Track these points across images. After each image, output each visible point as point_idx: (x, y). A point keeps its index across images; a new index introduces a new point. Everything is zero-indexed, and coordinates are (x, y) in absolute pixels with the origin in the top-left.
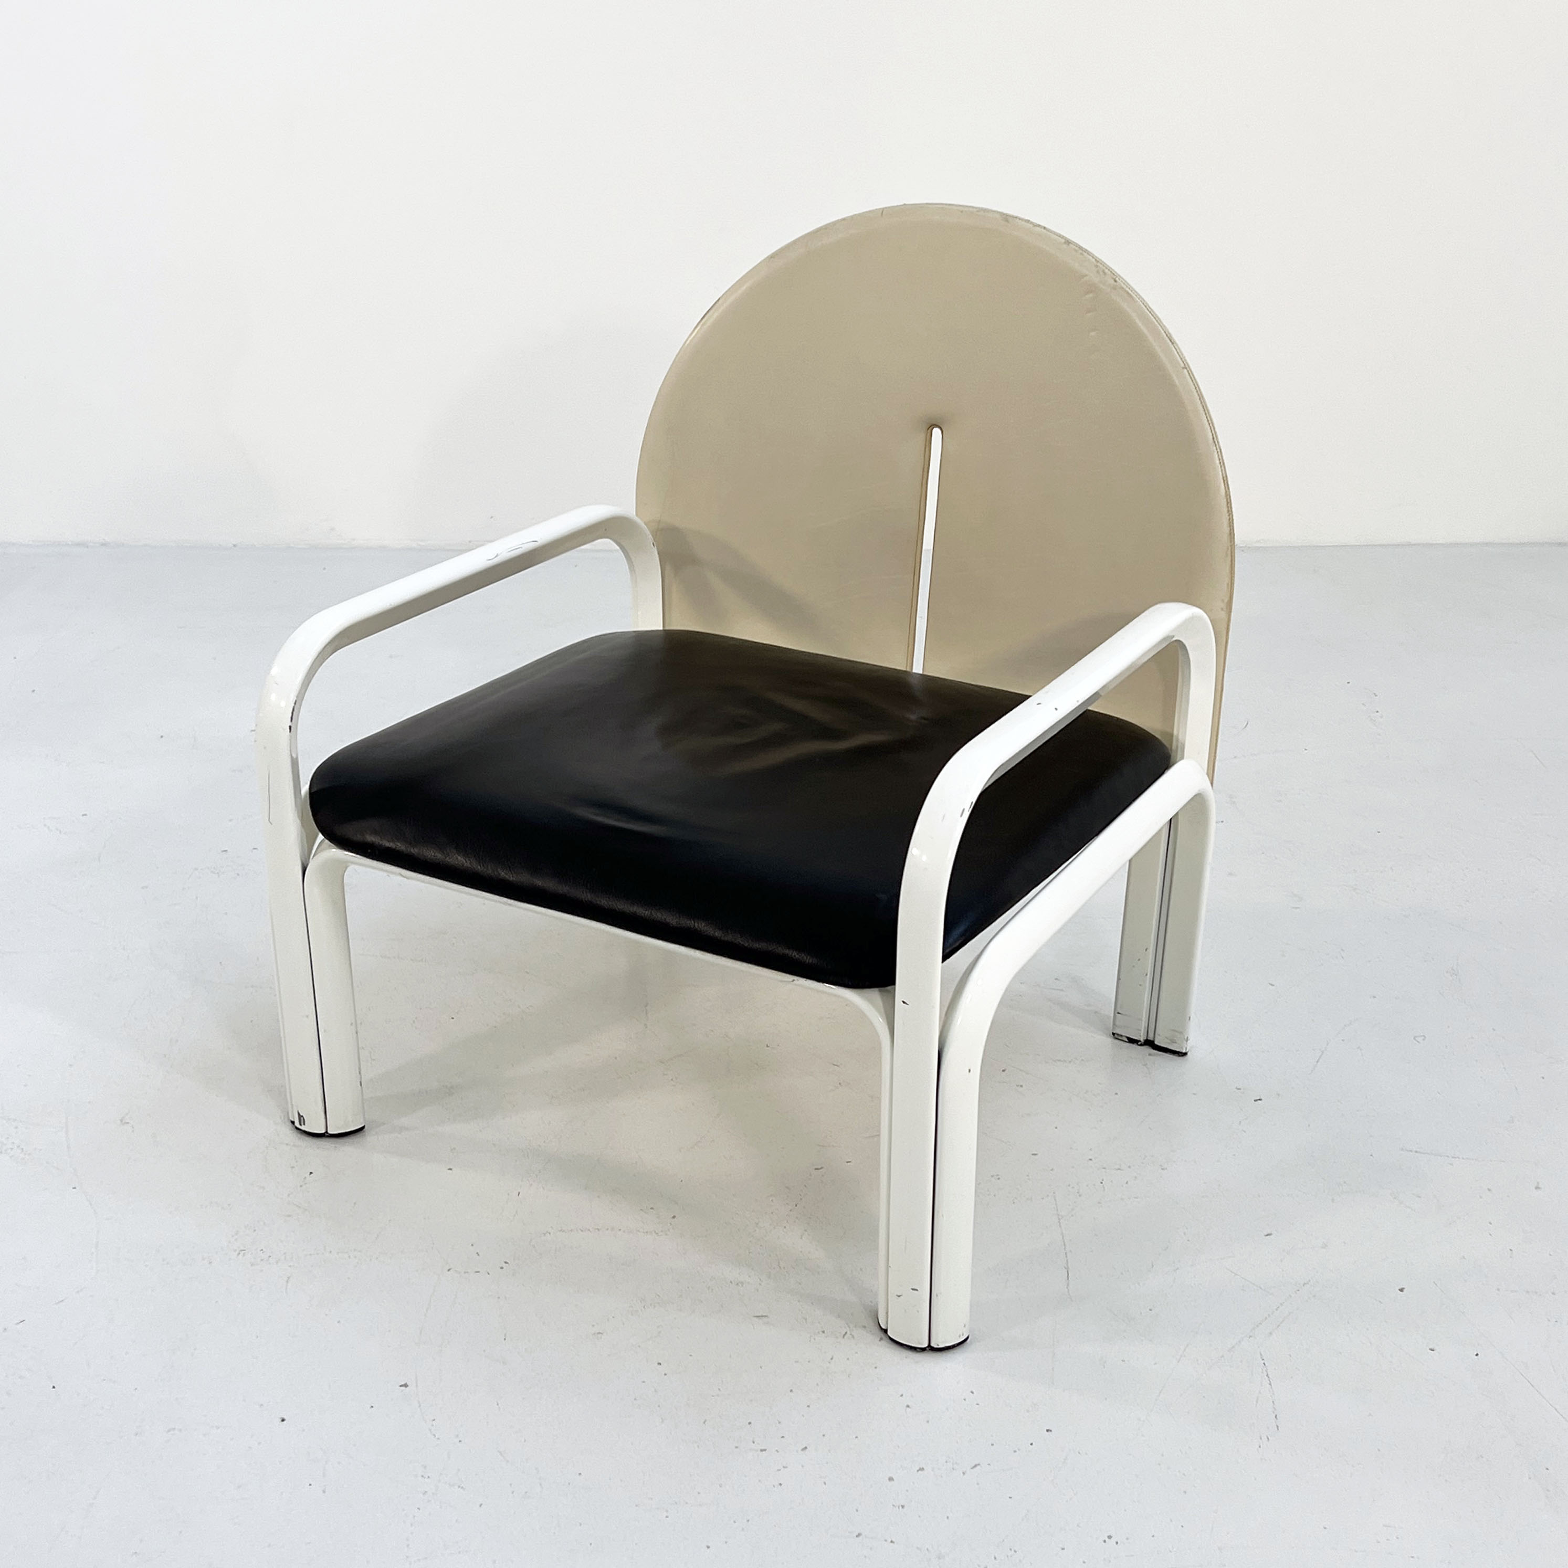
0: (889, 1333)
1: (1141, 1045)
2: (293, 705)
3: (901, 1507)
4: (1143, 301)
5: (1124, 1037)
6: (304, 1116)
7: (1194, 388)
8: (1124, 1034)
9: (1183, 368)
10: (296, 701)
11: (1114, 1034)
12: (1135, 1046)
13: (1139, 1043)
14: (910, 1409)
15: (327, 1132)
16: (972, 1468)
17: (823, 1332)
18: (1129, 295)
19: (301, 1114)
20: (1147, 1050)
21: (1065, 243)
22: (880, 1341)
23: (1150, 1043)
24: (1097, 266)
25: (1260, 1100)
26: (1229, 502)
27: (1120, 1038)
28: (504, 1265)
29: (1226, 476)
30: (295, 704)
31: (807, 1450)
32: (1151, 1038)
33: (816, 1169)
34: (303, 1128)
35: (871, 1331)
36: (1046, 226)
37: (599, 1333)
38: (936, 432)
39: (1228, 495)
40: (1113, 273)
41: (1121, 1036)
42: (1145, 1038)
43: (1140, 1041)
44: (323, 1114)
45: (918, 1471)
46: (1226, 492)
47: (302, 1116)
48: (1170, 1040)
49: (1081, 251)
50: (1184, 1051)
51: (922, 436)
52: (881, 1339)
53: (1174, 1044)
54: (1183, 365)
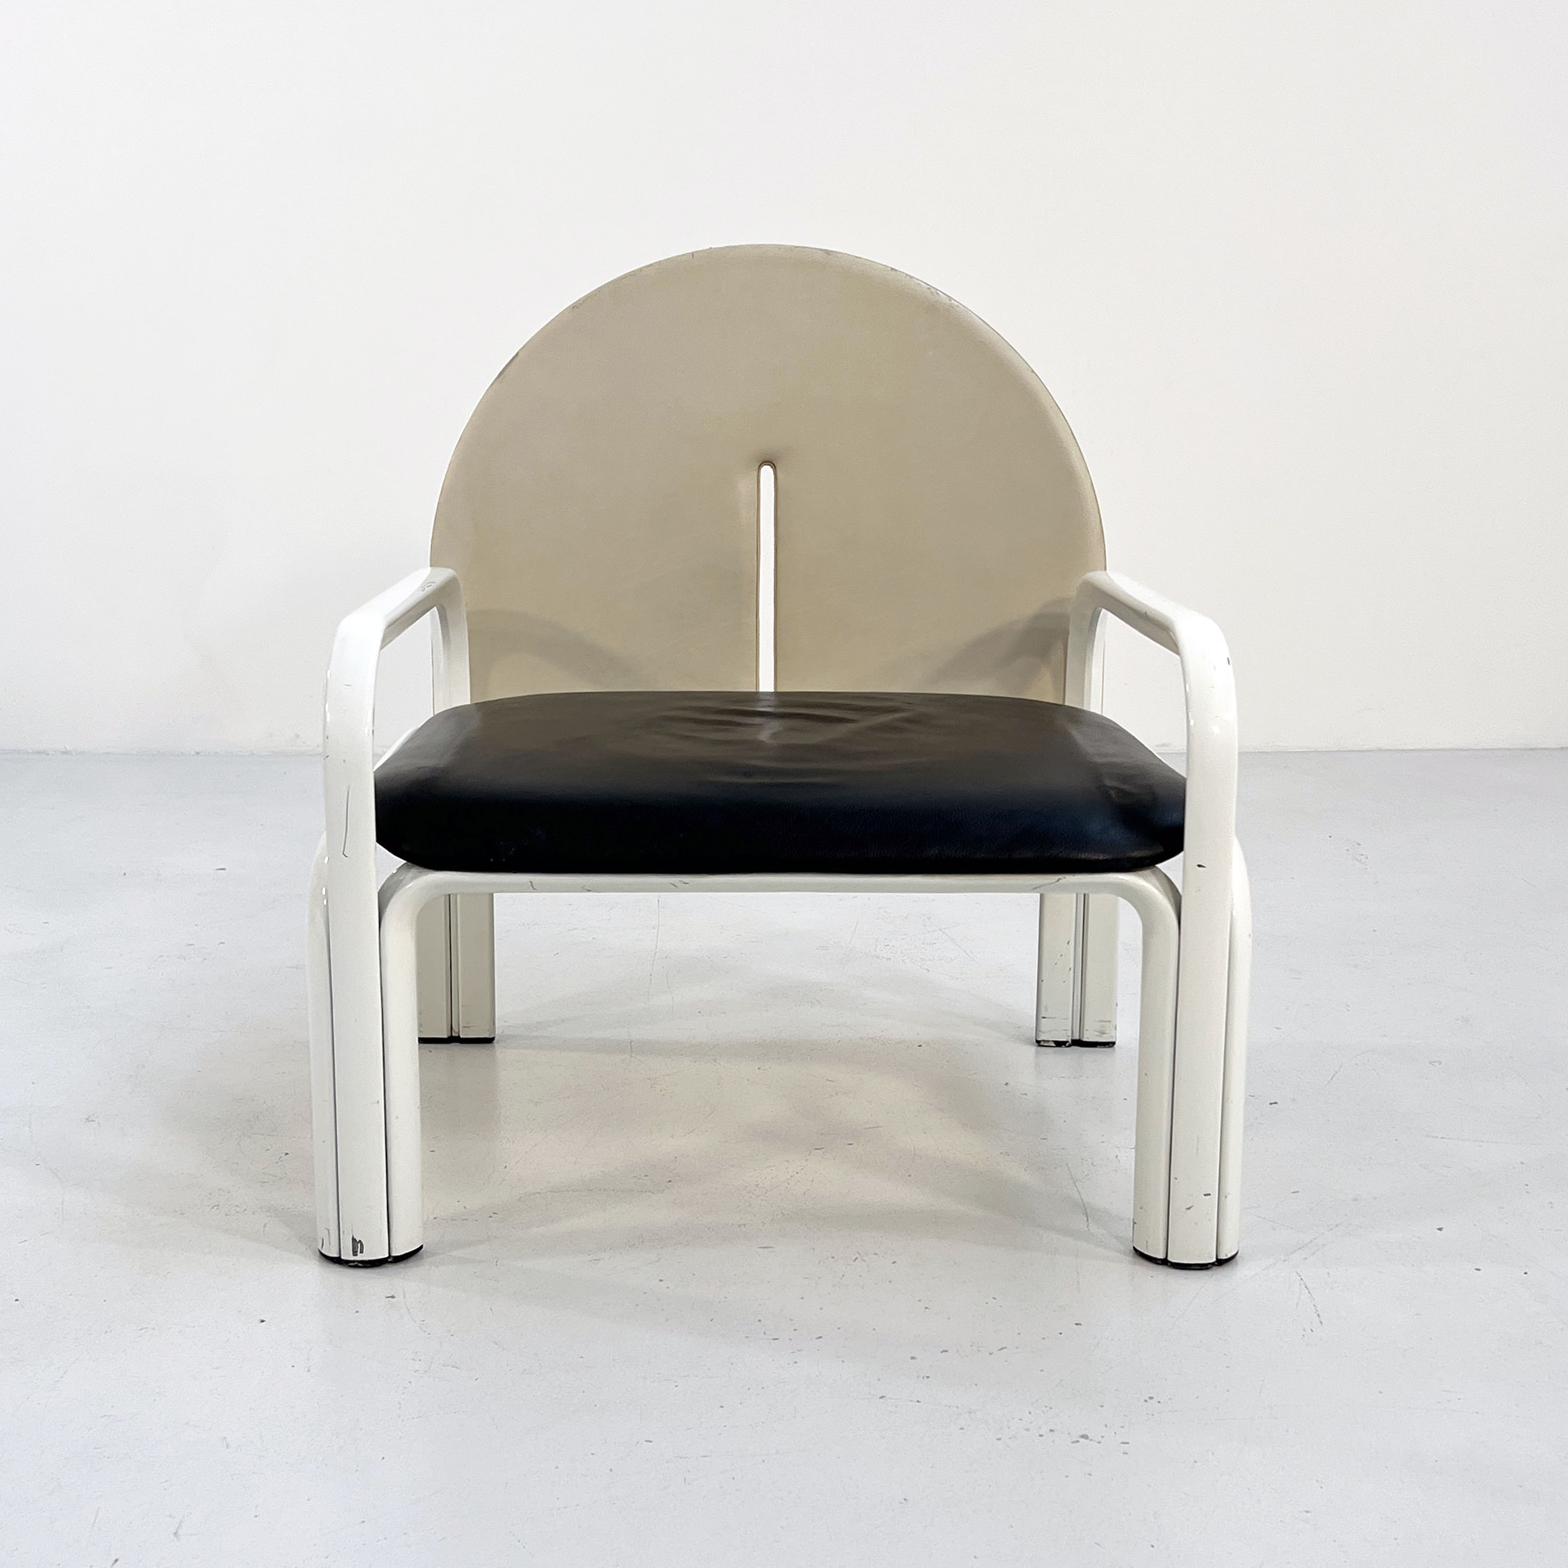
1: (1070, 1046)
5: (1051, 1042)
6: (363, 1240)
8: (1050, 1039)
11: (1038, 1042)
12: (1063, 1049)
13: (1067, 1044)
15: (390, 1254)
19: (358, 1239)
20: (1077, 1050)
23: (1077, 1042)
27: (1046, 1044)
32: (1078, 1035)
38: (766, 470)
41: (1048, 1041)
42: (1073, 1038)
43: (1067, 1042)
44: (386, 1232)
47: (360, 1242)
48: (1099, 1032)
50: (1113, 1041)
53: (1104, 1035)
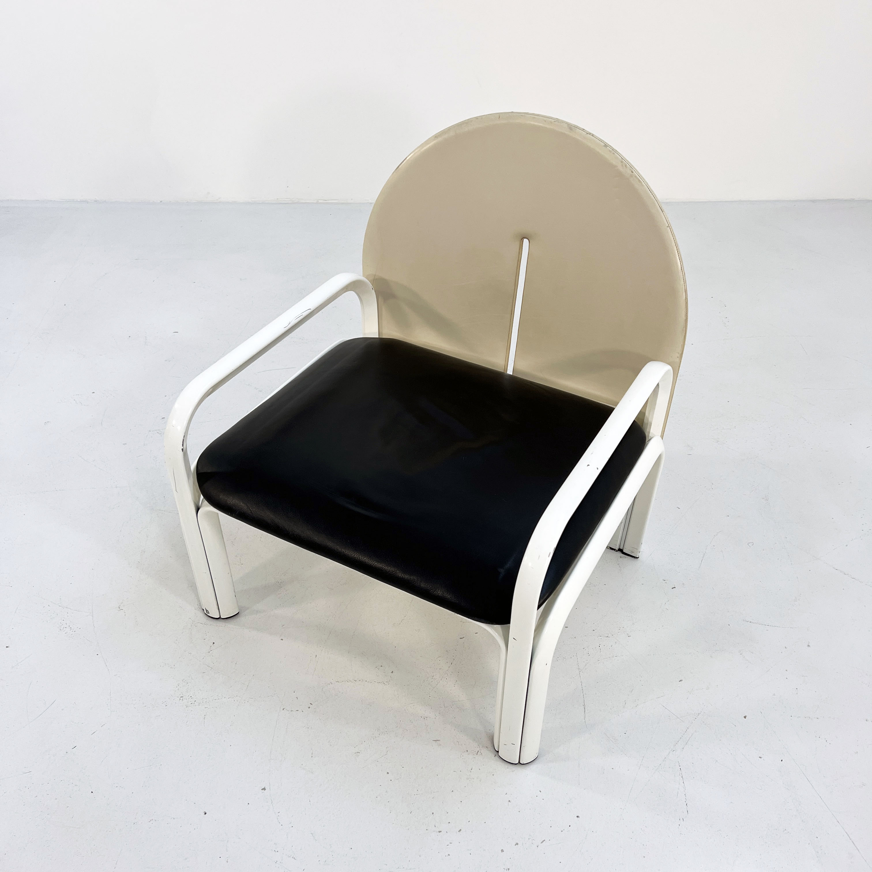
0: (500, 754)
1: (616, 551)
2: (183, 438)
3: (507, 870)
4: (647, 185)
5: (609, 547)
6: (208, 610)
7: (673, 238)
9: (668, 227)
10: (184, 436)
12: (613, 551)
13: (616, 550)
14: (510, 803)
15: (220, 617)
16: (541, 843)
17: (467, 751)
18: (640, 180)
19: (207, 609)
20: (619, 554)
21: (604, 146)
22: (495, 757)
23: (621, 550)
24: (622, 162)
25: (675, 588)
26: (687, 303)
28: (310, 706)
29: (687, 289)
30: (184, 437)
31: (461, 831)
32: (621, 548)
33: (460, 638)
34: (208, 614)
35: (490, 750)
36: (594, 133)
37: (358, 752)
38: (526, 241)
39: (686, 299)
40: (631, 167)
42: (619, 548)
44: (218, 610)
45: (515, 845)
46: (686, 297)
47: (207, 610)
48: (631, 550)
49: (613, 152)
50: (638, 557)
51: (517, 244)
52: (495, 755)
53: (633, 553)
54: (667, 225)
